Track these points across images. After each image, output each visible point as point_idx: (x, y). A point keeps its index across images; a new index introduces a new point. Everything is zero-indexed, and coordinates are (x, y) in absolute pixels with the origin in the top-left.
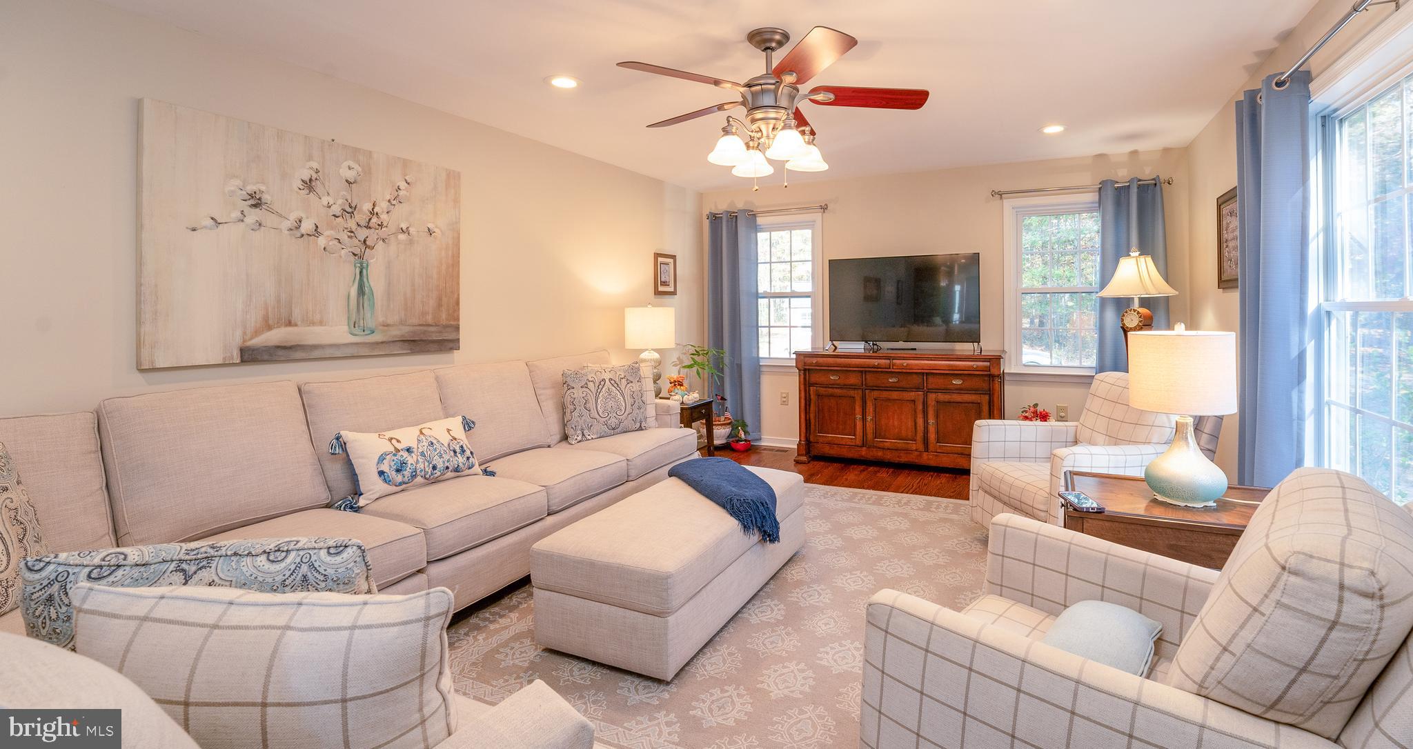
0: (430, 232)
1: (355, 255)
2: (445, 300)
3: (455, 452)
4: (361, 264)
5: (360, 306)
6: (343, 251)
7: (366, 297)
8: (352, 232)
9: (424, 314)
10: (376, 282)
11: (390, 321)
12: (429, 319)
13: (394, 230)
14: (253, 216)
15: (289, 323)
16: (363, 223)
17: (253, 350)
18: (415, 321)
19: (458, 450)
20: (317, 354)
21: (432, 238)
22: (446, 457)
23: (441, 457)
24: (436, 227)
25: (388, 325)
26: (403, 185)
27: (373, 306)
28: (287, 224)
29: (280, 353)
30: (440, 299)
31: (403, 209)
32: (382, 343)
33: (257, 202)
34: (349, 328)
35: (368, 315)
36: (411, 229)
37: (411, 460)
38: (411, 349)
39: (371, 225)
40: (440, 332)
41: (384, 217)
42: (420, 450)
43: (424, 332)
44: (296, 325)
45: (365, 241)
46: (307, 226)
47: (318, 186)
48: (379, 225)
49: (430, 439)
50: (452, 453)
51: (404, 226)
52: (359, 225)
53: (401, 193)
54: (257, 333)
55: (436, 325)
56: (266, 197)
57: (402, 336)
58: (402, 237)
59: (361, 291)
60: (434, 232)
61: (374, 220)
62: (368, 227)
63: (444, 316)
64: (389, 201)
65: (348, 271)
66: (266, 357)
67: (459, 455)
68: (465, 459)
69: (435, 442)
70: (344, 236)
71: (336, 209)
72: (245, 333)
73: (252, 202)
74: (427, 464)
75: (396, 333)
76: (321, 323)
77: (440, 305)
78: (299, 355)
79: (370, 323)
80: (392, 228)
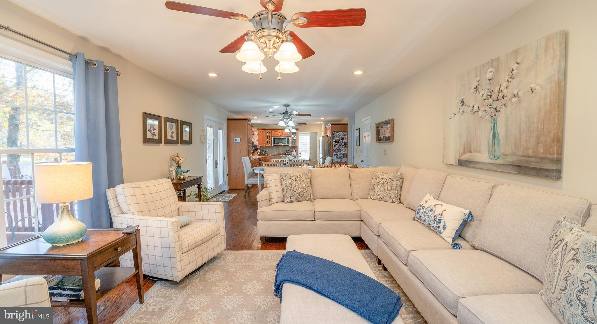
0: (532, 90)
1: (492, 117)
2: (542, 138)
3: (435, 220)
4: (494, 121)
5: (493, 144)
6: (487, 116)
7: (496, 138)
8: (491, 105)
9: (527, 148)
10: (501, 131)
11: (507, 153)
12: (530, 152)
13: (510, 98)
14: (463, 108)
15: (470, 152)
16: (495, 99)
17: (461, 161)
18: (521, 153)
19: (437, 220)
20: (478, 166)
21: (533, 95)
22: (431, 219)
23: (429, 217)
24: (537, 85)
25: (506, 155)
26: (515, 66)
27: (499, 144)
28: (470, 109)
29: (468, 163)
30: (539, 138)
31: (514, 82)
32: (503, 165)
33: (463, 103)
34: (489, 155)
35: (497, 148)
36: (520, 94)
37: (421, 211)
38: (518, 171)
39: (499, 98)
40: (538, 163)
41: (505, 91)
42: (426, 210)
43: (527, 161)
44: (472, 152)
45: (496, 108)
46: (476, 108)
47: (479, 88)
48: (502, 97)
49: (433, 209)
50: (434, 219)
51: (515, 93)
52: (493, 100)
53: (514, 72)
54: (462, 155)
55: (535, 157)
56: (465, 100)
57: (513, 162)
58: (514, 100)
59: (494, 136)
60: (535, 89)
61: (501, 95)
62: (497, 100)
63: (541, 151)
64: (508, 81)
65: (489, 126)
66: (464, 164)
67: (436, 222)
68: (437, 226)
69: (433, 211)
70: (487, 109)
71: (485, 96)
72: (459, 154)
73: (461, 104)
74: (424, 216)
75: (510, 160)
76: (479, 152)
77: (538, 143)
78: (472, 165)
79: (498, 154)
80: (509, 96)
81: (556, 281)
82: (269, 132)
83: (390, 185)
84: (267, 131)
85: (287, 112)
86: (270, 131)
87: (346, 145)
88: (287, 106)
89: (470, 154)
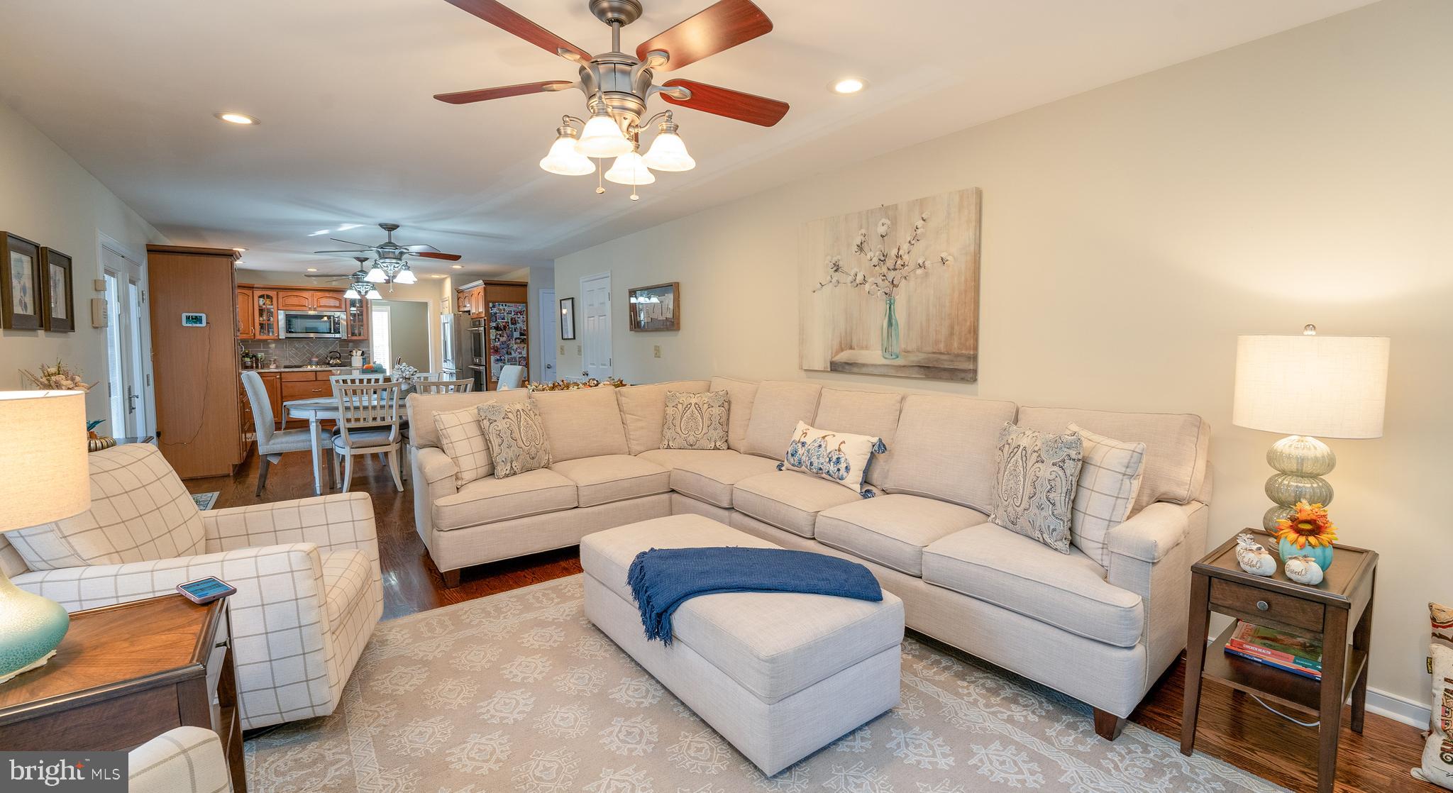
0: (943, 261)
1: (886, 294)
2: (956, 328)
3: (830, 460)
4: (890, 300)
5: (889, 335)
6: (879, 293)
7: (893, 328)
8: (884, 276)
9: (937, 342)
10: (900, 315)
11: (909, 348)
12: (942, 347)
13: (913, 268)
14: (836, 276)
15: (851, 348)
16: (891, 267)
17: (836, 364)
18: (930, 349)
19: (834, 459)
20: (864, 370)
21: (945, 267)
22: (822, 460)
23: (818, 458)
24: (950, 255)
25: (908, 352)
26: (920, 223)
27: (897, 335)
28: (850, 278)
29: (847, 367)
30: (952, 328)
31: (919, 246)
32: (904, 366)
33: (837, 268)
34: (883, 352)
35: (894, 342)
36: (927, 264)
37: (801, 451)
38: (926, 375)
39: (897, 267)
40: (952, 361)
41: (906, 257)
42: (809, 447)
43: (937, 360)
44: (854, 349)
45: (893, 281)
46: (860, 278)
47: (865, 246)
48: (902, 265)
49: (822, 443)
50: (828, 460)
51: (920, 262)
52: (889, 269)
53: (919, 231)
54: (837, 353)
55: (948, 354)
56: (841, 264)
57: (919, 362)
58: (919, 271)
59: (890, 324)
60: (947, 260)
61: (899, 262)
62: (895, 269)
63: (956, 345)
64: (910, 242)
65: (882, 307)
66: (840, 369)
67: (832, 464)
68: (836, 469)
69: (823, 446)
70: (879, 281)
71: (875, 261)
72: (832, 353)
73: (835, 269)
74: (807, 458)
75: (915, 358)
76: (867, 348)
77: (952, 334)
78: (855, 370)
79: (896, 349)
80: (912, 265)
81: (1021, 491)
82: (268, 297)
83: (706, 416)
84: (258, 293)
85: (390, 244)
86: (270, 293)
87: (525, 337)
88: (391, 228)
89: (850, 351)
